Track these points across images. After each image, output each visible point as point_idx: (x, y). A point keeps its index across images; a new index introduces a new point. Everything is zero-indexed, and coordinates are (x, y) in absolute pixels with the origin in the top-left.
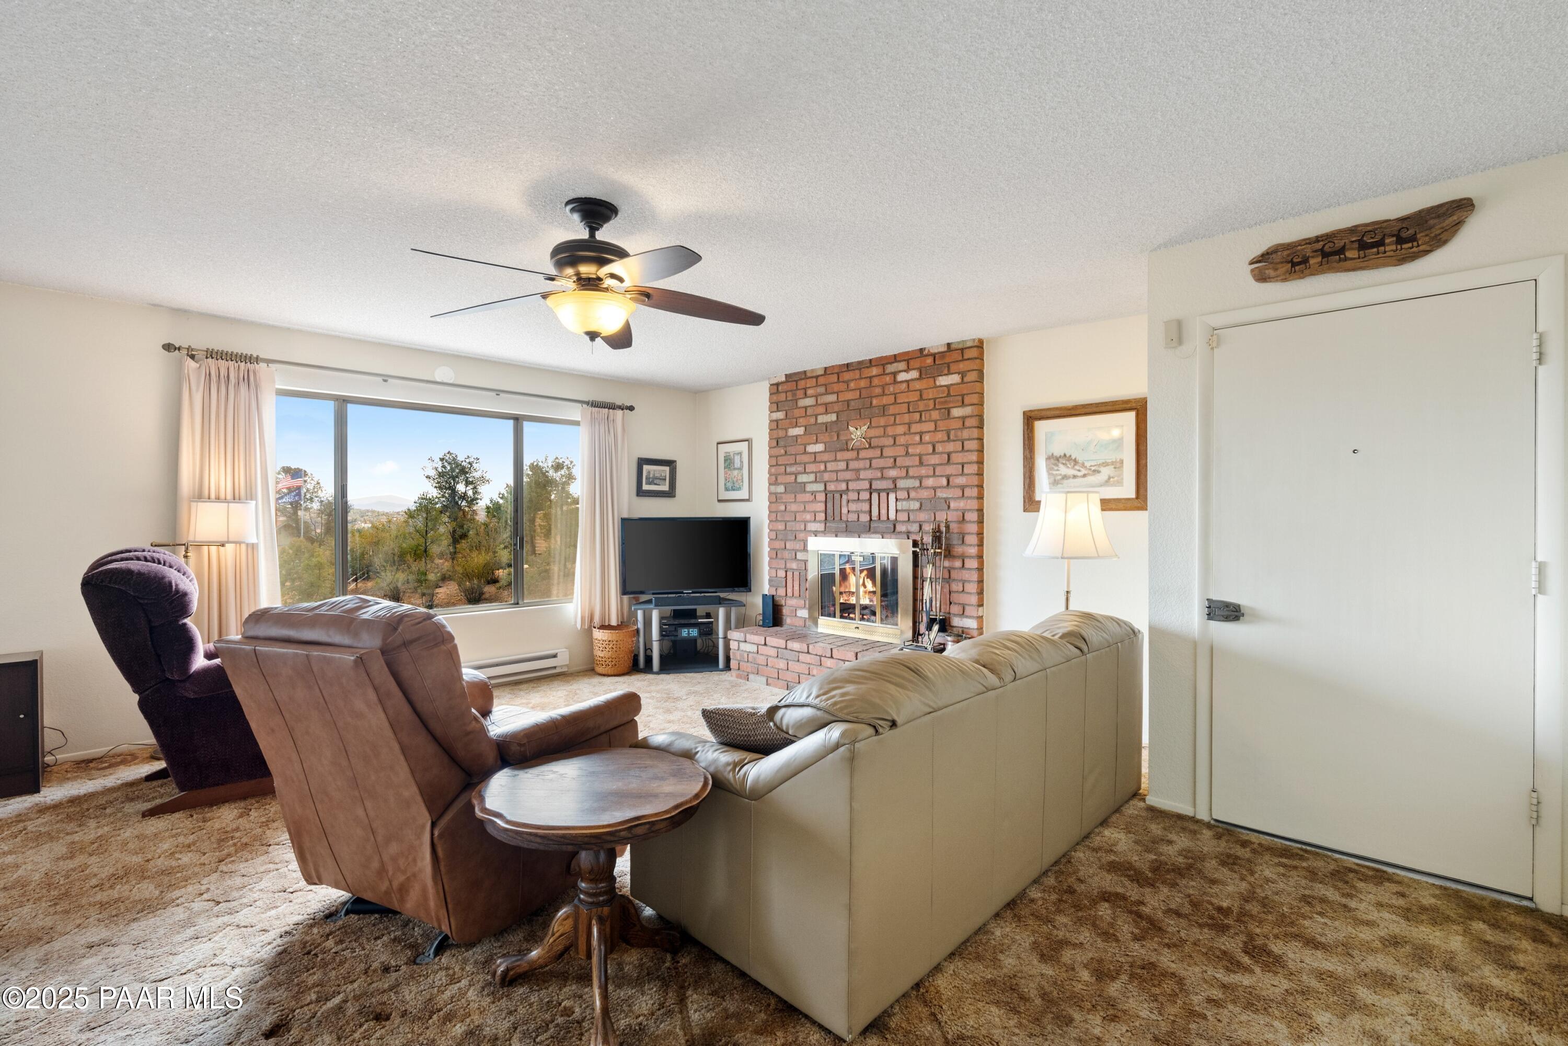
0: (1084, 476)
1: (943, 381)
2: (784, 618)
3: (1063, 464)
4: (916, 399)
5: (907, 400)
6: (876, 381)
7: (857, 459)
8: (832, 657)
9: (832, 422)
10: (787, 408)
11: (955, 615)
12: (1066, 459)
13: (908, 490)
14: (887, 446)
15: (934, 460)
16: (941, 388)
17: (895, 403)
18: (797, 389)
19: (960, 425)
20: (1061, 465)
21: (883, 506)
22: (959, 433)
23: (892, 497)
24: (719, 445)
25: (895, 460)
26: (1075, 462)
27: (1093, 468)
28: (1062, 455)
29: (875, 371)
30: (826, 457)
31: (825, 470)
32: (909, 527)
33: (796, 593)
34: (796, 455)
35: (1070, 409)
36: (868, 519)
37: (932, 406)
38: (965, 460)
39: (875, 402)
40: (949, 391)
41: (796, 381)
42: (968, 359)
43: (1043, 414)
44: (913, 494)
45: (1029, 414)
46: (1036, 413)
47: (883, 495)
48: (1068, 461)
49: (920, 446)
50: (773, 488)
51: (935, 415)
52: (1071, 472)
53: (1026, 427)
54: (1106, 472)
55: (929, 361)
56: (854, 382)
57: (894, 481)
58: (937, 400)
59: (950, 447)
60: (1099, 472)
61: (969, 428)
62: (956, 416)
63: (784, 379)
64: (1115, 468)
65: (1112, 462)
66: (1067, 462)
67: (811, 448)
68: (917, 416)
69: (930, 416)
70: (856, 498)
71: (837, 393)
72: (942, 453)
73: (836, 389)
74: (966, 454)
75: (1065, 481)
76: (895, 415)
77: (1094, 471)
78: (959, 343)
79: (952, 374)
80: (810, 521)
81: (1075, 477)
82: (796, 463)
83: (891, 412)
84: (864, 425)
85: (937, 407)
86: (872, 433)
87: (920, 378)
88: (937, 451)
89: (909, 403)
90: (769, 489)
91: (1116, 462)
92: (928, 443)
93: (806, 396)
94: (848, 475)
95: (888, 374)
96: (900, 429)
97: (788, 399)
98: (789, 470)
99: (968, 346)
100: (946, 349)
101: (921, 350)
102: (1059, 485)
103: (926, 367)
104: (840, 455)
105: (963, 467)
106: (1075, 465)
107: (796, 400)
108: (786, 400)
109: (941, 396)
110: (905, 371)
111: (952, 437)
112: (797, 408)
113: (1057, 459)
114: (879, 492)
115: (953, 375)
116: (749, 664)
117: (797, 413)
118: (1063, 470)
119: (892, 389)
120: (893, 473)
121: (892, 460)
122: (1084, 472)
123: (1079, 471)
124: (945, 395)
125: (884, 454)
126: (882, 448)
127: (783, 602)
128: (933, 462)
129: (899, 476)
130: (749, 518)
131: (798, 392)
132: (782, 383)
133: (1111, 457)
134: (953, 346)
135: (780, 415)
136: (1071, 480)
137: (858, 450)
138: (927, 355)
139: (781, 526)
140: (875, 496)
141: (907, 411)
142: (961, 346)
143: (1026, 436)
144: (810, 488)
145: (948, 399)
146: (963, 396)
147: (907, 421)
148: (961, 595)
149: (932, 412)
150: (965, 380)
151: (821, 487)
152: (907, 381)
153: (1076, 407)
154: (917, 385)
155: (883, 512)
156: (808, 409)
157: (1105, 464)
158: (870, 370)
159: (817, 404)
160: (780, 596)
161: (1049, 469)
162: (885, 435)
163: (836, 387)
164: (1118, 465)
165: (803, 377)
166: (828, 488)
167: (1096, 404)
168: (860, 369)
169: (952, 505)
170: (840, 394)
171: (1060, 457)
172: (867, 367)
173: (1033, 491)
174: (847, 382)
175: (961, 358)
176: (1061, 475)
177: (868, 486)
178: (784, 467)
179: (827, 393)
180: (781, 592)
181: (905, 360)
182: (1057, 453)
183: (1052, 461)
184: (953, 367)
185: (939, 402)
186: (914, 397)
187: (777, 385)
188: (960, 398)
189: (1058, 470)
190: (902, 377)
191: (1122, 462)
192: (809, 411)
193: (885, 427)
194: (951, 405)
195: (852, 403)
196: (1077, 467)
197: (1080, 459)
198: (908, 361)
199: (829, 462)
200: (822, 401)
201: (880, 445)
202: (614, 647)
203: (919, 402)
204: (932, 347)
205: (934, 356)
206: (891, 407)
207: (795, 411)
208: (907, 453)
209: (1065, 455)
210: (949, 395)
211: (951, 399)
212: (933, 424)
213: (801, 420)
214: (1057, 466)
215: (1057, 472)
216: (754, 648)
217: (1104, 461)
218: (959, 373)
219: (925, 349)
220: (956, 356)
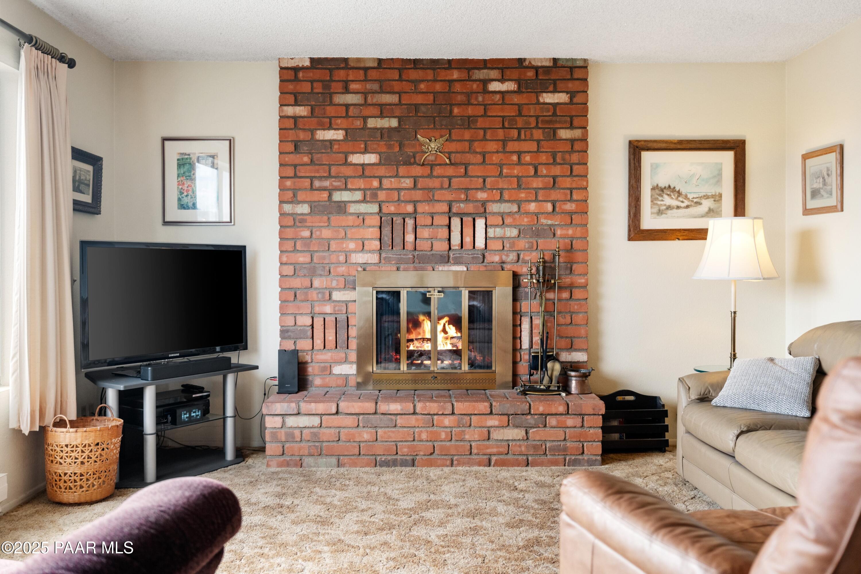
0: (687, 207)
1: (548, 98)
2: (310, 378)
3: (668, 195)
4: (514, 114)
5: (502, 114)
6: (458, 87)
7: (430, 176)
8: (453, 413)
9: (390, 130)
10: (313, 103)
11: (562, 349)
12: (670, 190)
13: (502, 215)
14: (473, 164)
15: (537, 183)
16: (546, 106)
17: (485, 115)
18: (331, 80)
19: (568, 148)
20: (665, 196)
21: (467, 231)
22: (567, 156)
23: (480, 223)
24: (167, 143)
25: (484, 181)
26: (679, 193)
27: (695, 200)
28: (667, 186)
29: (455, 75)
30: (382, 171)
31: (381, 187)
32: (504, 258)
33: (331, 344)
34: (330, 165)
35: (675, 143)
36: (446, 246)
37: (533, 125)
38: (574, 186)
39: (456, 111)
40: (555, 110)
41: (331, 70)
42: (578, 79)
43: (650, 145)
44: (508, 220)
45: (635, 144)
46: (643, 143)
47: (468, 220)
48: (673, 192)
49: (517, 167)
50: (288, 208)
51: (538, 134)
52: (674, 203)
53: (632, 157)
54: (707, 204)
55: (531, 74)
56: (425, 83)
57: (484, 203)
58: (540, 119)
59: (557, 170)
60: (700, 204)
61: (579, 151)
62: (564, 137)
63: (307, 63)
64: (715, 201)
65: (712, 195)
66: (672, 194)
67: (356, 159)
68: (515, 133)
69: (532, 135)
70: (430, 223)
71: (399, 93)
72: (546, 176)
73: (396, 89)
74: (575, 179)
75: (669, 212)
76: (485, 129)
77: (696, 203)
78: (567, 60)
79: (559, 92)
80: (355, 251)
81: (678, 207)
82: (330, 176)
83: (479, 125)
84: (442, 136)
85: (540, 126)
86: (453, 147)
87: (518, 92)
88: (539, 173)
89: (503, 117)
90: (280, 208)
91: (715, 195)
92: (529, 164)
93: (347, 91)
94: (418, 195)
95: (476, 81)
96: (492, 146)
97: (315, 91)
98: (317, 184)
99: (578, 65)
100: (551, 64)
101: (521, 61)
102: (663, 215)
103: (526, 80)
104: (402, 170)
105: (571, 193)
106: (678, 196)
107: (331, 95)
108: (312, 92)
109: (545, 114)
110: (498, 80)
111: (558, 160)
112: (331, 104)
113: (662, 190)
114: (461, 216)
115: (561, 94)
116: (303, 444)
117: (330, 111)
118: (668, 201)
119: (480, 99)
120: (482, 195)
121: (481, 180)
122: (687, 203)
123: (682, 202)
124: (550, 114)
125: (470, 173)
126: (466, 166)
127: (308, 358)
128: (535, 185)
129: (490, 199)
130: (244, 247)
131: (333, 84)
132: (303, 68)
133: (712, 190)
134: (560, 63)
135: (301, 111)
136: (675, 211)
137: (432, 166)
138: (527, 67)
139: (303, 258)
140: (456, 222)
141: (501, 126)
142: (569, 64)
143: (632, 165)
144: (353, 209)
145: (554, 119)
146: (571, 117)
147: (501, 137)
148: (570, 327)
149: (534, 131)
150: (575, 100)
151: (374, 208)
152: (502, 93)
153: (681, 142)
154: (516, 99)
155: (468, 239)
156: (351, 108)
157: (706, 197)
158: (448, 72)
159: (366, 104)
160: (303, 351)
161: (653, 200)
162: (471, 151)
163: (397, 86)
164: (717, 198)
165: (342, 65)
166: (385, 210)
167: (699, 141)
168: (434, 69)
169: (559, 232)
170: (403, 95)
171: (665, 188)
172: (445, 69)
173: (639, 221)
174: (416, 82)
175: (569, 77)
176: (665, 205)
177: (446, 209)
178: (308, 180)
179: (382, 91)
180: (304, 344)
181: (498, 68)
182: (663, 184)
183: (657, 191)
184: (560, 85)
185: (542, 121)
186: (510, 112)
187: (296, 70)
188: (568, 119)
189: (662, 201)
190: (494, 86)
191: (720, 195)
192: (352, 111)
193: (471, 141)
194: (558, 126)
195: (423, 109)
196: (680, 199)
197: (683, 191)
198: (502, 70)
199: (386, 177)
200: (374, 101)
201: (464, 162)
202: (92, 455)
203: (517, 118)
204: (535, 59)
205: (536, 69)
206: (480, 119)
207: (328, 108)
208: (501, 174)
209: (669, 186)
210: (554, 114)
211: (558, 119)
212: (535, 144)
213: (339, 121)
214: (662, 196)
215: (662, 203)
216: (316, 421)
217: (705, 194)
218: (567, 93)
219: (525, 59)
220: (564, 73)
